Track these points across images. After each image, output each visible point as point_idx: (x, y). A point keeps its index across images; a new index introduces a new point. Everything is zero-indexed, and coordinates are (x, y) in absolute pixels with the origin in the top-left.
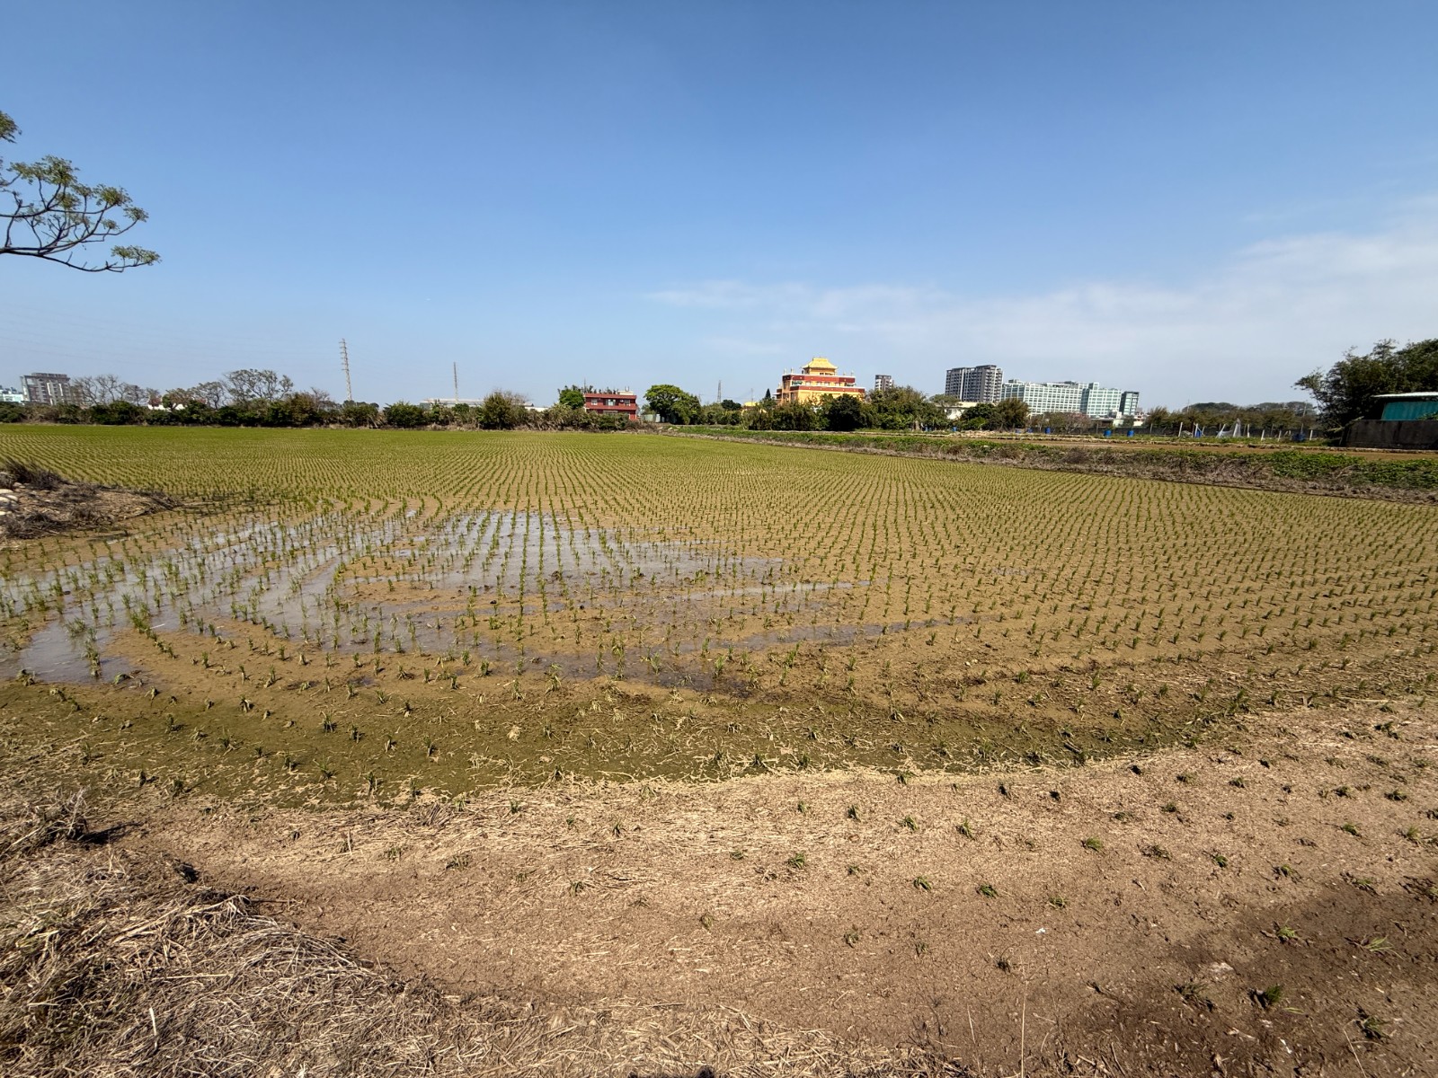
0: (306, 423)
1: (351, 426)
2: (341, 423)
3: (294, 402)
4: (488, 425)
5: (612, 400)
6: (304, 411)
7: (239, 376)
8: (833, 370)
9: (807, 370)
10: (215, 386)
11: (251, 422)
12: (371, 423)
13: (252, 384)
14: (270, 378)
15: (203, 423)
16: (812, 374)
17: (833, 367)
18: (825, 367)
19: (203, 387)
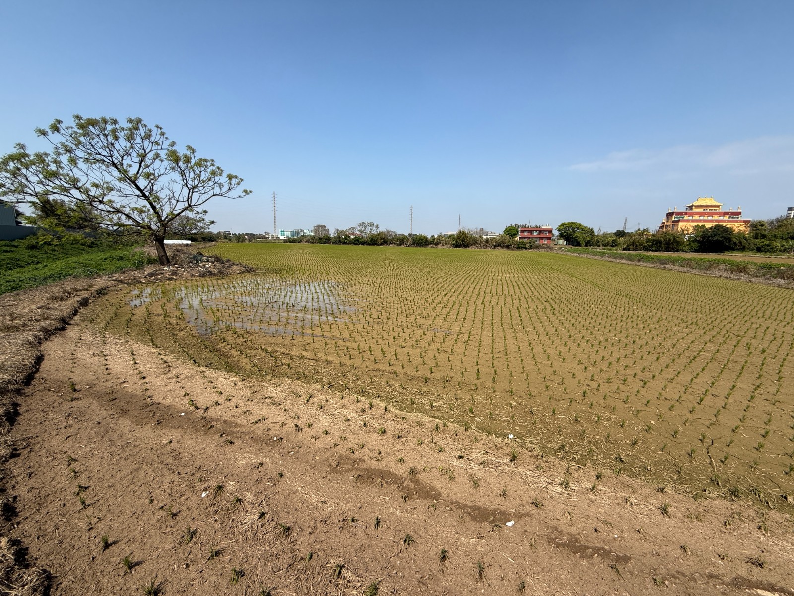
0: (382, 244)
1: (398, 245)
2: (395, 244)
3: (378, 235)
4: (456, 246)
5: (536, 231)
6: (381, 239)
7: (361, 225)
8: (718, 206)
9: (691, 207)
10: (354, 229)
11: (363, 244)
12: (406, 244)
13: (365, 227)
14: (371, 225)
15: (348, 244)
16: (695, 210)
17: (718, 204)
18: (709, 204)
19: (350, 229)
